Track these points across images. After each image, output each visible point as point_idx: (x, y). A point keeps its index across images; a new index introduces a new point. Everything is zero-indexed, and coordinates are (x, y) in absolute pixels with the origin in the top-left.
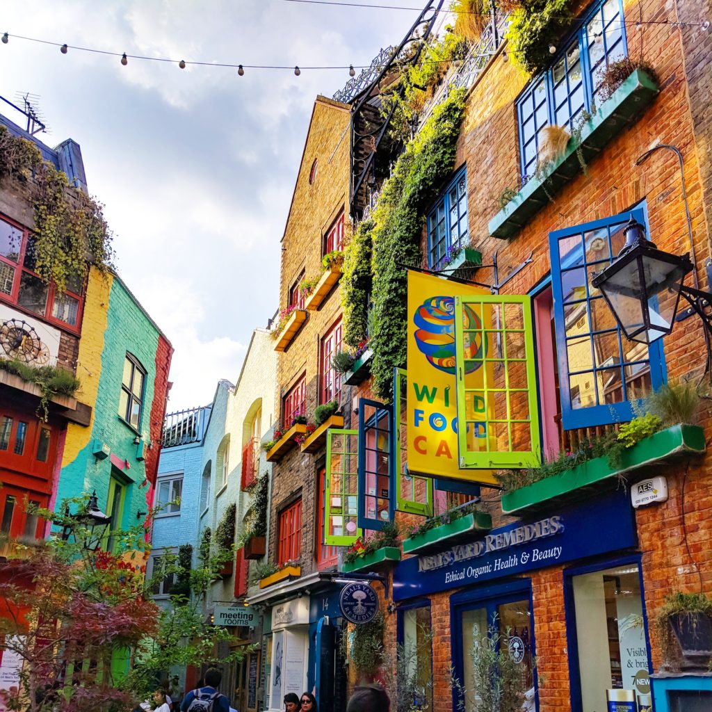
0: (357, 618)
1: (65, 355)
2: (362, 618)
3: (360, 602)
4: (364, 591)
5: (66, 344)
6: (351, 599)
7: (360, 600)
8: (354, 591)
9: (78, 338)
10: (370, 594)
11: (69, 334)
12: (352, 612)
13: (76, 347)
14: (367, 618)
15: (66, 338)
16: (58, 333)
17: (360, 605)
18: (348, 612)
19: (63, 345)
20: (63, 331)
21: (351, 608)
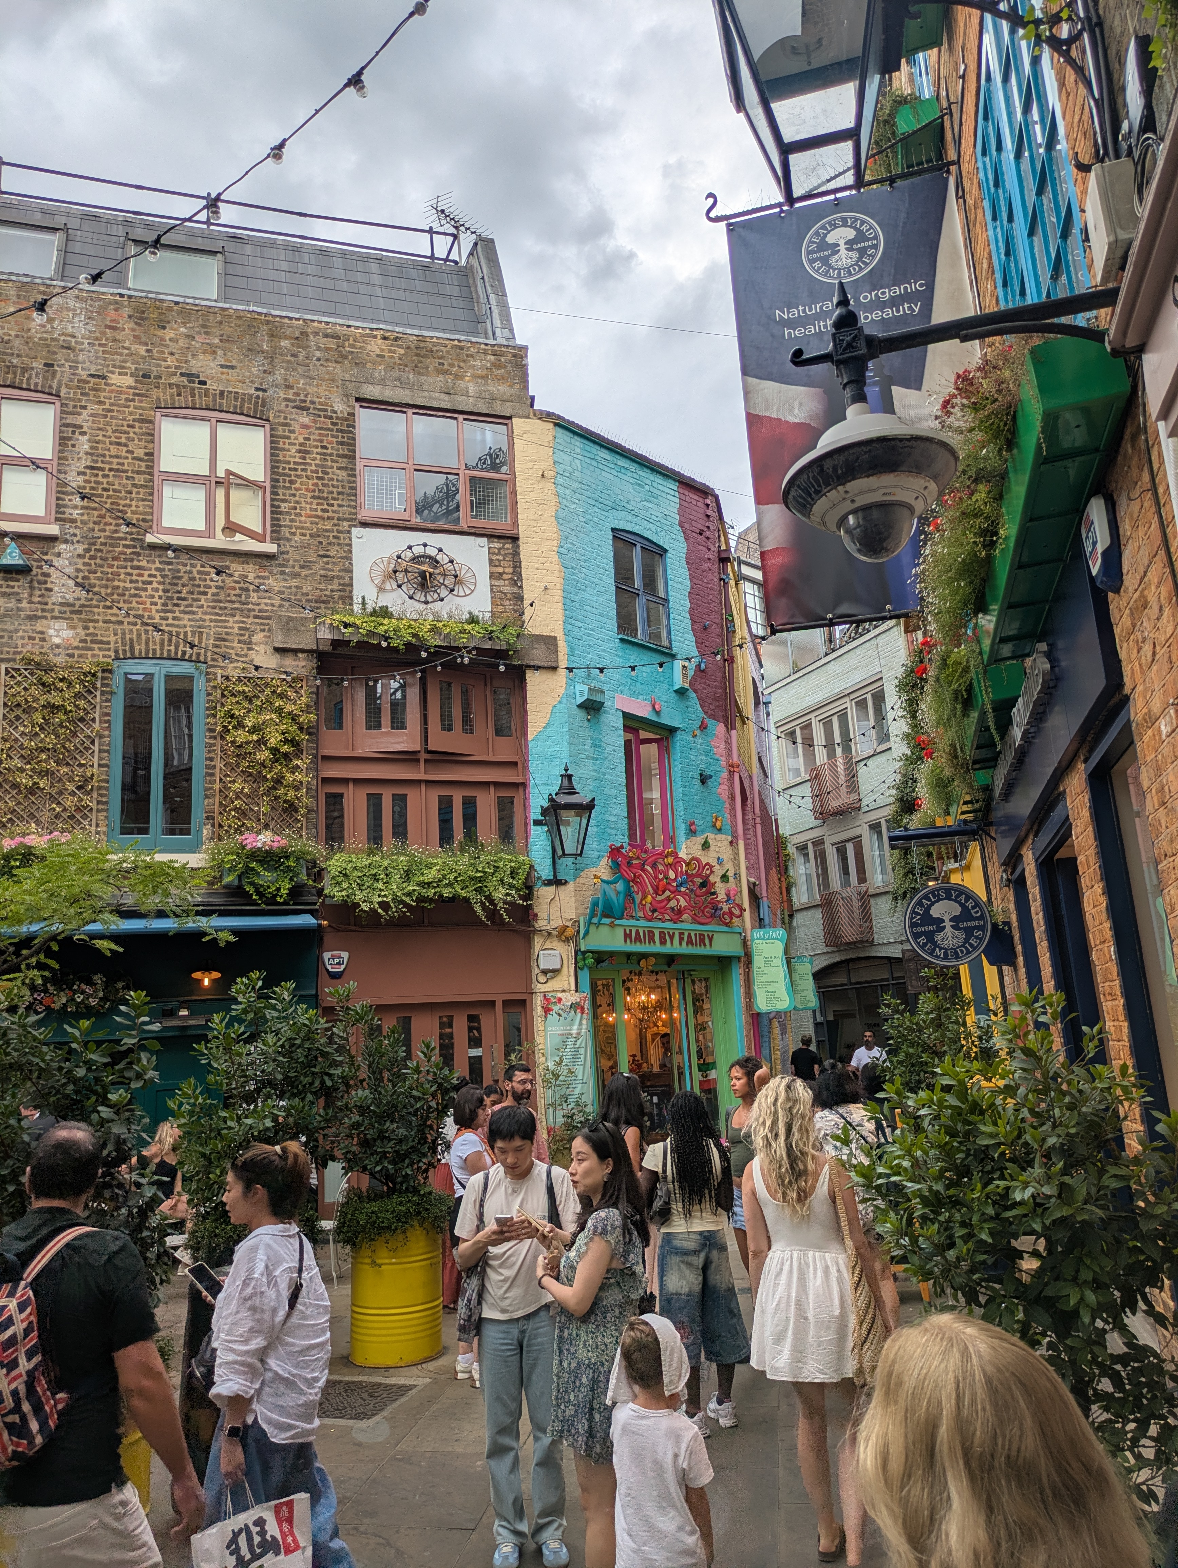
0: (946, 954)
1: (501, 570)
2: (956, 953)
3: (948, 924)
4: (955, 901)
5: (499, 554)
6: (927, 919)
7: (947, 918)
8: (933, 904)
9: (515, 539)
10: (970, 904)
11: (499, 537)
12: (935, 945)
13: (516, 553)
14: (968, 952)
15: (497, 545)
16: (484, 541)
17: (948, 930)
18: (925, 945)
19: (494, 557)
20: (490, 536)
21: (930, 936)
